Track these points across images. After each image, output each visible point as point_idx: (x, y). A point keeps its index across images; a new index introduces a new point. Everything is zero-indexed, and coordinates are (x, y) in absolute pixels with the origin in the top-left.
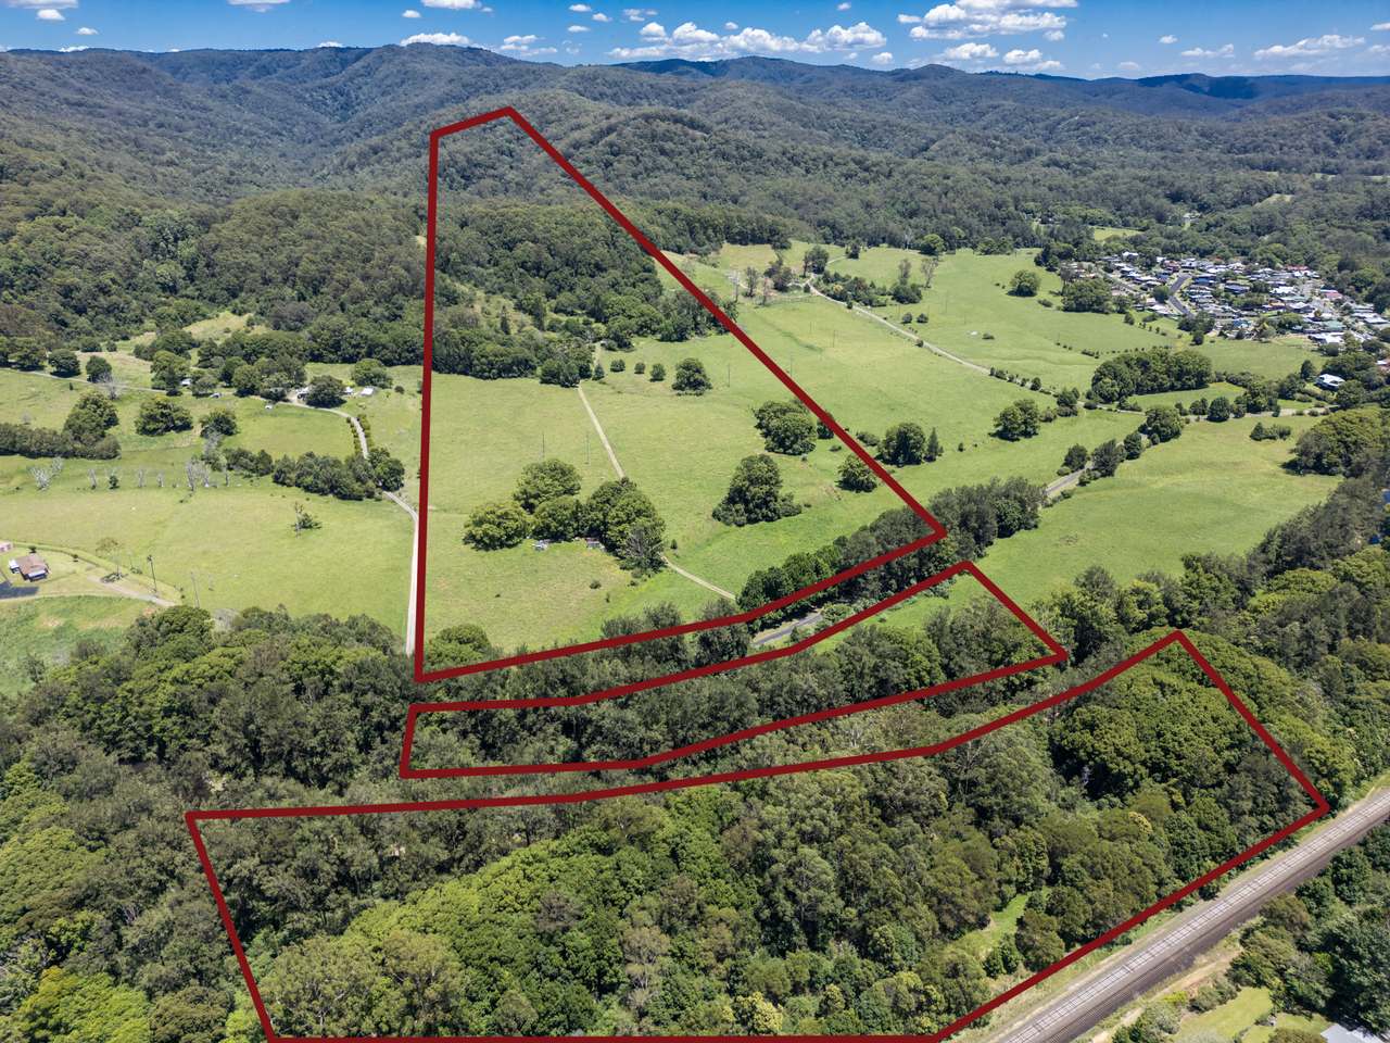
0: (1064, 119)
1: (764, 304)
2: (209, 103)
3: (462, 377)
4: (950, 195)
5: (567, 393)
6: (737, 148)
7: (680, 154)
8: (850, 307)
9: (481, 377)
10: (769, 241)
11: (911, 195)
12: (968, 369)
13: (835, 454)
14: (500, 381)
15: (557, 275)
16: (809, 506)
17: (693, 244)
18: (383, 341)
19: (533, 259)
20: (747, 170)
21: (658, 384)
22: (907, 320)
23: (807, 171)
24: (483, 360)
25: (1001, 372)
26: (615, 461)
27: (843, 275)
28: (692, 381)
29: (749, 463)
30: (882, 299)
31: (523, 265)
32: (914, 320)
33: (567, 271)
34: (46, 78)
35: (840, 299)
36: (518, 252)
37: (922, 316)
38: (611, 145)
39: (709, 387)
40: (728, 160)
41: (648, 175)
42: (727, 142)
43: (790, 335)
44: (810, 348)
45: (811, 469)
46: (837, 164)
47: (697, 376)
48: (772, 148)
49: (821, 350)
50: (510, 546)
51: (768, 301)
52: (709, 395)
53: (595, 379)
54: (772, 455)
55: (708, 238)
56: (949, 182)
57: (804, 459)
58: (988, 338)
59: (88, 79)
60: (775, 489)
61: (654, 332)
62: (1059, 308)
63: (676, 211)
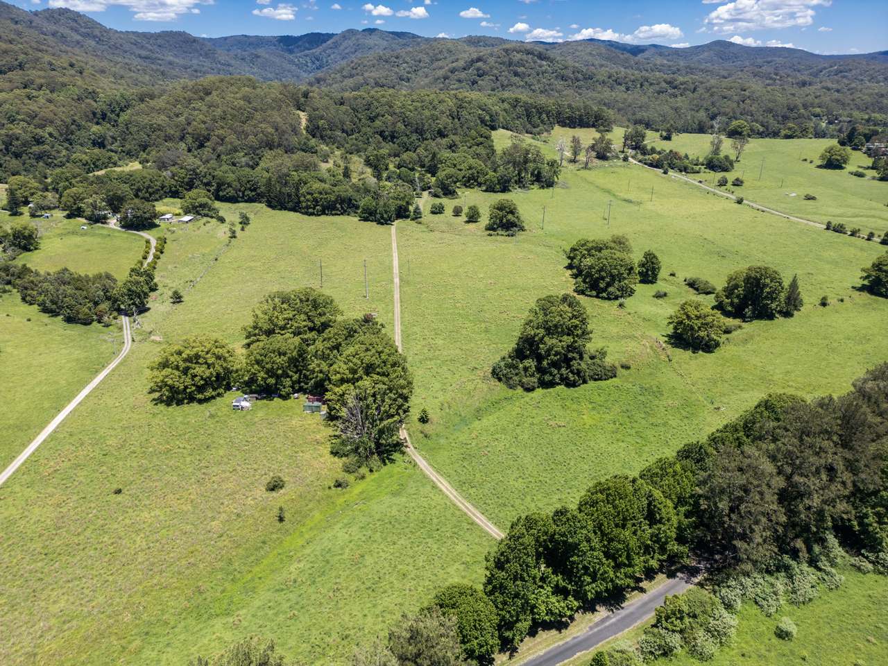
0: (825, 68)
1: (586, 167)
2: (233, 62)
3: (292, 214)
4: (748, 101)
5: (381, 229)
6: (573, 73)
7: (529, 75)
8: (665, 173)
9: (306, 213)
10: (593, 126)
11: (713, 103)
12: (798, 223)
13: (660, 301)
14: (323, 218)
15: (405, 139)
16: (627, 367)
17: (529, 126)
18: (229, 180)
19: (390, 129)
20: (579, 87)
21: (472, 226)
22: (723, 183)
23: (628, 89)
24: (309, 197)
25: (841, 226)
26: (397, 296)
27: (658, 149)
28: (506, 223)
29: (546, 305)
30: (697, 168)
31: (381, 134)
32: (730, 183)
33: (414, 137)
34: (132, 43)
35: (657, 167)
36: (378, 123)
37: (737, 180)
38: (478, 70)
39: (522, 229)
40: (566, 80)
41: (503, 90)
42: (566, 68)
43: (609, 192)
44: (629, 201)
45: (630, 318)
46: (651, 84)
47: (510, 217)
48: (602, 74)
49: (639, 203)
50: (200, 402)
51: (589, 165)
52: (521, 236)
53: (413, 219)
54: (581, 298)
55: (542, 122)
56: (747, 93)
57: (621, 305)
58: (809, 198)
59: (160, 46)
60: (580, 342)
61: (480, 185)
62: (874, 178)
63: (517, 100)
